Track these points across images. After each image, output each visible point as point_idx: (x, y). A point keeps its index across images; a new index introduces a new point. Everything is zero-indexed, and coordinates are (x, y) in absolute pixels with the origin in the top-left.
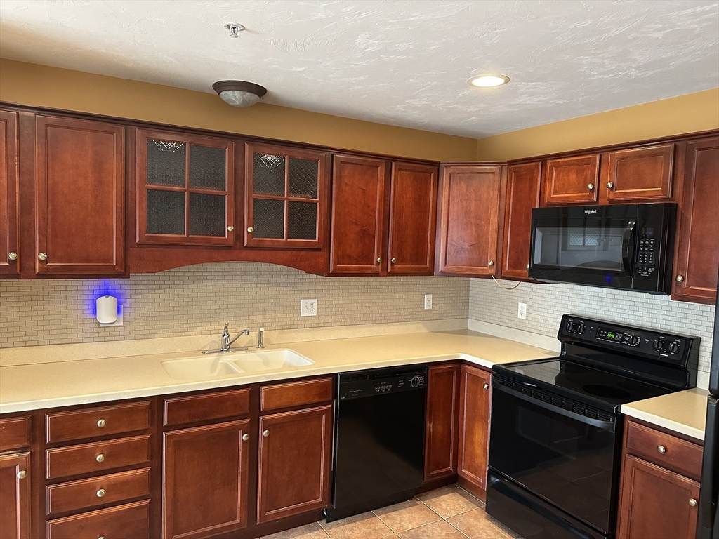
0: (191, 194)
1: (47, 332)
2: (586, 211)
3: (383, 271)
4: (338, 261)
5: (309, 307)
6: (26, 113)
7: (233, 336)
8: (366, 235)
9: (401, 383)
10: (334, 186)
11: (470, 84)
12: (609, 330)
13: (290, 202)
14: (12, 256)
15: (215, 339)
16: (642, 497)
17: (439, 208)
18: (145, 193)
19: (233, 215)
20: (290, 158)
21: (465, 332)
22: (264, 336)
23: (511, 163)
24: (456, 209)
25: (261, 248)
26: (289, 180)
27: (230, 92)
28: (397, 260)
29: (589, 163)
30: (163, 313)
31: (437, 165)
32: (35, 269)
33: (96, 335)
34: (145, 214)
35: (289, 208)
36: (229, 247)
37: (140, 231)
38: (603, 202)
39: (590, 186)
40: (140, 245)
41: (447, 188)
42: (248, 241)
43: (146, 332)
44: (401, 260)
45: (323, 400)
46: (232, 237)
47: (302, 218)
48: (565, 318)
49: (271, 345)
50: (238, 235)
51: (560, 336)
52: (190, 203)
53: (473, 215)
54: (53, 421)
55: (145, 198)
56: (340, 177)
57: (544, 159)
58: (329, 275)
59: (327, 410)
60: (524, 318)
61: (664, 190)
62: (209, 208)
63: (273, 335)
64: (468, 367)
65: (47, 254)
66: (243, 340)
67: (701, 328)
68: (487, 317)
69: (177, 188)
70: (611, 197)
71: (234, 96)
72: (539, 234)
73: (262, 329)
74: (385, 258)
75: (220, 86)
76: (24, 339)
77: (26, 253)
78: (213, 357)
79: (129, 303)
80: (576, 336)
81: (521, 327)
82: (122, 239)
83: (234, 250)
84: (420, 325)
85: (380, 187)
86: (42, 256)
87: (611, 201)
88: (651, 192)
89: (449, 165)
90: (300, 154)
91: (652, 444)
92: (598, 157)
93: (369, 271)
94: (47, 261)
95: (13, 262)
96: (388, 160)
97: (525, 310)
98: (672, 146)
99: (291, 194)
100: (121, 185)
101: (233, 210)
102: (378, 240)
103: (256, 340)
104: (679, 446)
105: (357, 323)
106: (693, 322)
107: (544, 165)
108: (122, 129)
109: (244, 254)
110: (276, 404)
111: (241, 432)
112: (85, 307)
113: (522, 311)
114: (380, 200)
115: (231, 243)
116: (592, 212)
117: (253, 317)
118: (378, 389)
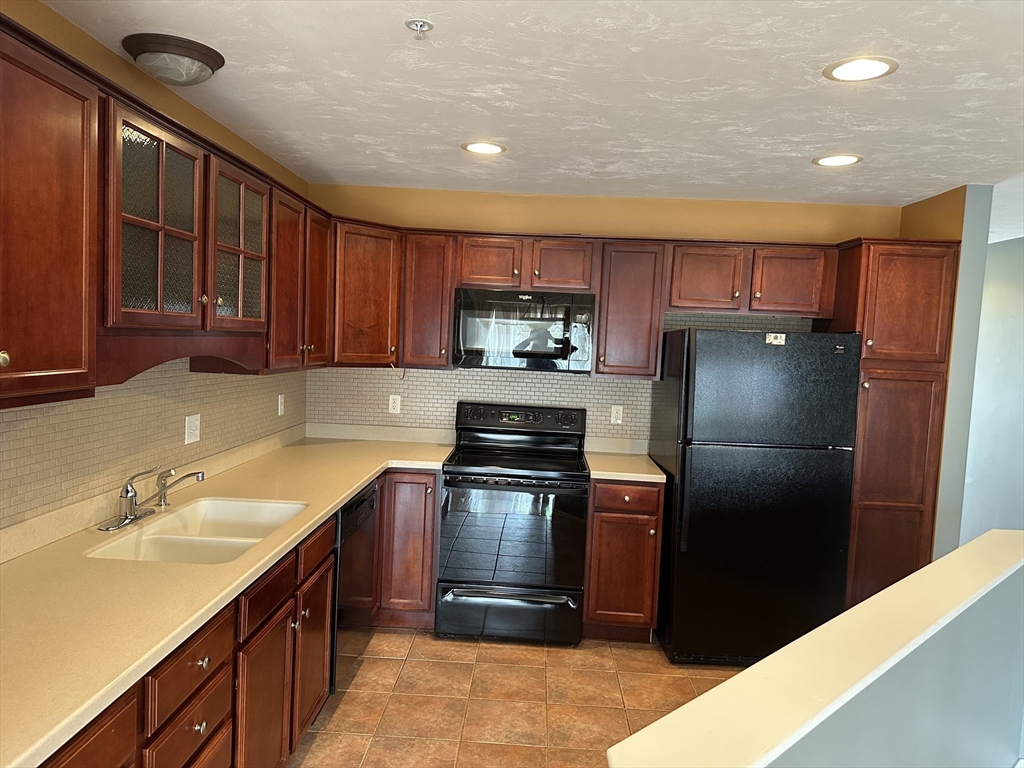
2: (521, 297)
4: (276, 351)
8: (292, 312)
10: (275, 236)
11: (465, 147)
16: (608, 545)
18: (121, 227)
19: (202, 276)
20: (245, 187)
21: (303, 441)
23: (410, 231)
24: (353, 279)
31: (330, 218)
34: (121, 270)
37: (115, 302)
39: (516, 272)
42: (214, 320)
46: (200, 313)
48: (461, 405)
53: (371, 289)
54: (160, 687)
55: (121, 238)
57: (456, 234)
59: (333, 562)
60: (397, 411)
61: (584, 282)
64: (397, 476)
67: (585, 400)
68: (338, 417)
72: (463, 316)
81: (392, 422)
84: (277, 440)
85: (301, 244)
88: (574, 282)
89: (342, 220)
91: (617, 497)
93: (295, 365)
96: (305, 205)
97: (399, 402)
101: (202, 268)
102: (301, 318)
104: (638, 492)
106: (579, 396)
109: (203, 342)
110: (308, 567)
111: (290, 621)
113: (395, 404)
114: (301, 260)
115: (200, 324)
116: (527, 297)
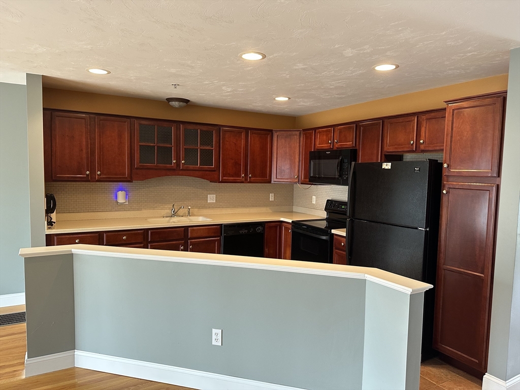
0: (158, 147)
1: (97, 206)
2: (327, 152)
3: (245, 181)
4: (223, 176)
5: (211, 199)
6: (92, 116)
7: (176, 210)
8: (237, 164)
9: (252, 230)
10: (221, 142)
11: (274, 99)
12: (342, 205)
13: (201, 149)
14: (88, 172)
15: (168, 211)
17: (273, 151)
18: (139, 146)
19: (176, 155)
20: (200, 130)
21: (292, 212)
22: (191, 211)
23: (304, 130)
24: (280, 151)
25: (188, 170)
26: (200, 140)
27: (174, 102)
28: (252, 176)
29: (330, 131)
30: (146, 199)
31: (271, 131)
32: (95, 178)
33: (117, 208)
34: (139, 155)
35: (200, 152)
36: (174, 170)
37: (137, 162)
38: (335, 149)
39: (330, 142)
40: (137, 168)
41: (276, 142)
42: (182, 167)
43: (138, 207)
44: (253, 176)
45: (216, 235)
46: (175, 165)
47: (207, 157)
48: (328, 201)
49: (193, 215)
50: (178, 164)
51: (326, 209)
52: (157, 150)
53: (288, 154)
54: (107, 236)
55: (139, 149)
56: (224, 138)
57: (315, 129)
58: (220, 182)
59: (218, 239)
60: (315, 203)
61: (353, 143)
62: (165, 153)
63: (195, 211)
64: (284, 224)
65: (100, 171)
66: (181, 212)
68: (300, 204)
69: (152, 145)
70: (337, 146)
71: (175, 104)
72: (312, 163)
73: (190, 207)
74: (246, 175)
75: (169, 100)
76: (88, 209)
77: (93, 172)
78: (168, 219)
79: (130, 194)
80: (331, 208)
82: (130, 166)
83: (176, 171)
84: (268, 208)
85: (243, 142)
86: (99, 173)
87: (337, 148)
88: (349, 144)
89: (277, 131)
90: (205, 128)
91: (340, 243)
92: (333, 129)
93: (239, 181)
94: (100, 175)
95: (88, 175)
96: (247, 129)
98: (355, 125)
99: (201, 146)
100: (129, 143)
101: (176, 153)
102: (243, 166)
103: (187, 212)
105: (235, 206)
107: (315, 132)
108: (129, 120)
109: (181, 172)
110: (195, 235)
111: (180, 246)
112: (113, 196)
113: (314, 200)
114: (243, 147)
115: (175, 167)
116: (329, 153)
117: (186, 202)
118: (241, 232)
